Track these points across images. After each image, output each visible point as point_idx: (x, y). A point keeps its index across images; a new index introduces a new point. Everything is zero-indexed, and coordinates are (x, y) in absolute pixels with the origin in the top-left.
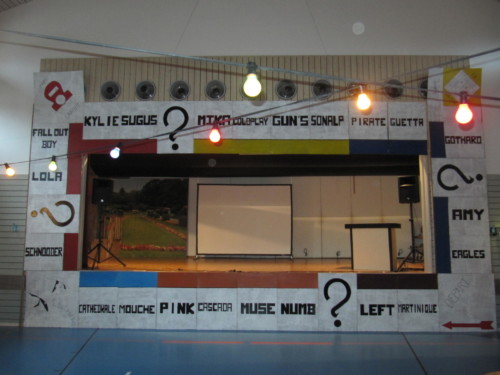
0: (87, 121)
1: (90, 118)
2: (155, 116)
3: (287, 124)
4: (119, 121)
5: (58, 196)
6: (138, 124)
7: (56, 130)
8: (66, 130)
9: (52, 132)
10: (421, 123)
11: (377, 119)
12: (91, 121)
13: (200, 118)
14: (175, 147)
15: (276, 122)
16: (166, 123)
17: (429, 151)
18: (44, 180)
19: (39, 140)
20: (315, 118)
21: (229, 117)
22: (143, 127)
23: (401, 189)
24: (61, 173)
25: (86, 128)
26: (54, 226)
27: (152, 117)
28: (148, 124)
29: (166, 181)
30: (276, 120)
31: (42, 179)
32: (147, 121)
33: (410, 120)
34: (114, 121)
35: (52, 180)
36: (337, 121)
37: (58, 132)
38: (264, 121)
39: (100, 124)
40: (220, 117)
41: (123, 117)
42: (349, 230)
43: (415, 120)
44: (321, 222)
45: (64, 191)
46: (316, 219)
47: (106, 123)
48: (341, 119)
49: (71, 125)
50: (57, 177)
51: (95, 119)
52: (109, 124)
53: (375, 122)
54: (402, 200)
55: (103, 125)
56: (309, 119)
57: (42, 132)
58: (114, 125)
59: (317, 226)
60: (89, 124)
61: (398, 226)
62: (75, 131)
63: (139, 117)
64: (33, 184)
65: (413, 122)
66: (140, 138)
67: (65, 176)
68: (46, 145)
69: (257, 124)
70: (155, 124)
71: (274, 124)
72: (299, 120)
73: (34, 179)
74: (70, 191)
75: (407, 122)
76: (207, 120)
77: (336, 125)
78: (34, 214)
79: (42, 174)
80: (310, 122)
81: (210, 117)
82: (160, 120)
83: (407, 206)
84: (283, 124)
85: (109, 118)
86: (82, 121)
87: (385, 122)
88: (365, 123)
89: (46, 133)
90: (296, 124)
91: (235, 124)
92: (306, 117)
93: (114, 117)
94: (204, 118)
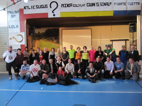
0: (25, 8)
1: (26, 7)
2: (47, 5)
3: (92, 6)
4: (35, 7)
5: (18, 33)
6: (41, 8)
7: (15, 11)
8: (18, 11)
9: (14, 12)
10: (139, 4)
11: (123, 3)
12: (26, 8)
13: (62, 5)
14: (54, 15)
15: (88, 5)
16: (51, 7)
17: (141, 14)
18: (13, 28)
19: (10, 15)
20: (101, 4)
21: (72, 4)
22: (43, 8)
23: (130, 28)
24: (18, 26)
25: (24, 10)
26: (17, 42)
27: (46, 5)
28: (45, 8)
29: (52, 29)
30: (88, 4)
31: (12, 28)
32: (44, 7)
33: (135, 3)
34: (34, 7)
35: (15, 28)
36: (109, 4)
37: (16, 12)
38: (84, 5)
39: (29, 9)
40: (69, 4)
41: (37, 6)
42: (112, 42)
43: (137, 3)
44: (101, 41)
45: (19, 31)
46: (99, 40)
47: (31, 8)
48: (111, 3)
49: (20, 9)
50: (17, 27)
51: (27, 7)
52: (32, 8)
53: (122, 4)
54: (130, 31)
55: (30, 9)
56: (99, 4)
57: (11, 12)
58: (34, 8)
59: (99, 42)
60: (26, 9)
61: (128, 40)
62: (21, 11)
63: (41, 5)
64: (9, 29)
65: (136, 4)
66: (42, 13)
67: (19, 26)
68: (12, 16)
69: (81, 6)
70: (47, 8)
71: (87, 6)
72: (96, 4)
73: (10, 28)
74: (21, 31)
75: (133, 4)
76: (64, 6)
77: (109, 5)
78: (11, 39)
79: (12, 26)
80: (100, 5)
81: (65, 4)
82: (49, 6)
83: (132, 33)
84: (90, 6)
85: (32, 6)
86: (23, 8)
87: (126, 4)
88: (119, 4)
89: (12, 12)
90: (95, 6)
91: (74, 6)
92: (98, 3)
93: (34, 6)
94: (63, 5)
